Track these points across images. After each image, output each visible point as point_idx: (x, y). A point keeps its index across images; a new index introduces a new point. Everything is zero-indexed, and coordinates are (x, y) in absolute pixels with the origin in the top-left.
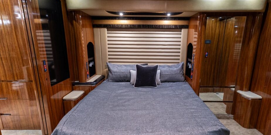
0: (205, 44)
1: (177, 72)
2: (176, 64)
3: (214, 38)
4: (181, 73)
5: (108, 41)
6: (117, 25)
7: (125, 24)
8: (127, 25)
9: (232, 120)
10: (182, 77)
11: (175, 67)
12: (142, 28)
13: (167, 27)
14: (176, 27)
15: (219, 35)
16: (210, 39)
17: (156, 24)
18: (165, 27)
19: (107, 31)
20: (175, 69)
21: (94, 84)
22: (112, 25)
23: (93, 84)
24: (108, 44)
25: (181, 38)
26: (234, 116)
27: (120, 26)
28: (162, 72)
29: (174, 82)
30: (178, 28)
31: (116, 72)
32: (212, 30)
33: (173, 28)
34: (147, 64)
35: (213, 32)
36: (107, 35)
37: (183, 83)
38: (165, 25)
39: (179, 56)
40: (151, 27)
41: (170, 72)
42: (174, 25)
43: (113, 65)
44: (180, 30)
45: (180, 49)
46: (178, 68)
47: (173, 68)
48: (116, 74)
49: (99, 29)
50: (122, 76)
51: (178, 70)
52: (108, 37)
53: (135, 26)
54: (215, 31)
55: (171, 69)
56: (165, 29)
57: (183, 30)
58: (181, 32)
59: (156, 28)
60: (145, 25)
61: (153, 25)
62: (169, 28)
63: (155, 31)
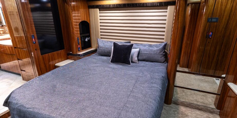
0: (207, 22)
1: (157, 53)
2: (158, 44)
3: (224, 16)
4: (160, 53)
5: (100, 19)
6: (106, 5)
7: (112, 4)
8: (114, 5)
9: (216, 115)
10: (161, 57)
11: (156, 47)
12: (127, 7)
13: (151, 5)
14: (161, 4)
15: (231, 11)
16: (217, 16)
17: (141, 3)
18: (149, 5)
19: (99, 11)
20: (156, 49)
21: (83, 56)
22: (102, 5)
23: (81, 56)
24: (100, 23)
25: (166, 16)
26: (220, 112)
27: (108, 6)
28: (142, 51)
29: (152, 62)
30: (163, 6)
31: (102, 47)
32: (222, 5)
33: (158, 6)
34: (130, 42)
35: (223, 7)
36: (99, 15)
37: (162, 64)
38: (149, 3)
39: (164, 35)
40: (135, 5)
41: (150, 52)
42: (159, 2)
43: (102, 41)
44: (167, 7)
45: (164, 28)
46: (158, 48)
47: (154, 48)
48: (101, 49)
49: (93, 9)
50: (106, 51)
51: (158, 50)
52: (100, 16)
53: (121, 5)
54: (226, 7)
55: (151, 48)
56: (149, 7)
57: (169, 7)
58: (167, 9)
59: (140, 6)
60: (130, 4)
61: (137, 4)
62: (153, 6)
63: (141, 10)
